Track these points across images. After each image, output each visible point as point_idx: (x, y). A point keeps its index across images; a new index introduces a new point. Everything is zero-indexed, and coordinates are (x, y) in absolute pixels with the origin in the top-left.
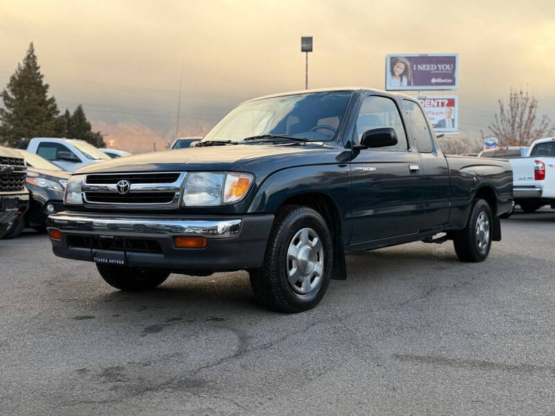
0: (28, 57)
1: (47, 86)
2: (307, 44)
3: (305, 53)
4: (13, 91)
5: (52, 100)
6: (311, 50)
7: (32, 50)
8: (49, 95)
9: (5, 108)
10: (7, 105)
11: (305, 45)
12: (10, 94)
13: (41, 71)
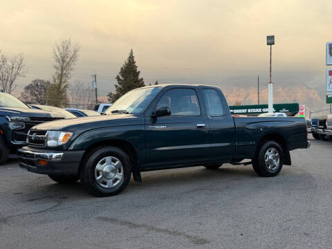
0: (130, 57)
1: (139, 72)
2: (271, 40)
3: (269, 46)
4: (122, 76)
5: (142, 79)
6: (274, 44)
7: (132, 53)
8: (140, 77)
9: (118, 85)
10: (119, 83)
11: (269, 41)
12: (121, 77)
13: (136, 64)
